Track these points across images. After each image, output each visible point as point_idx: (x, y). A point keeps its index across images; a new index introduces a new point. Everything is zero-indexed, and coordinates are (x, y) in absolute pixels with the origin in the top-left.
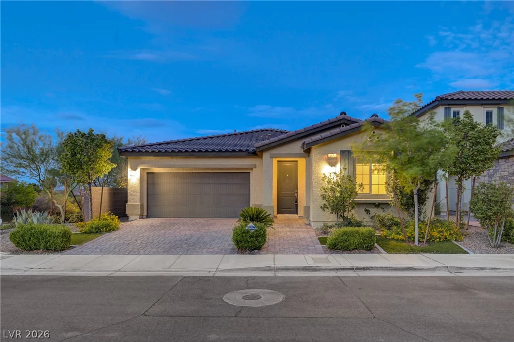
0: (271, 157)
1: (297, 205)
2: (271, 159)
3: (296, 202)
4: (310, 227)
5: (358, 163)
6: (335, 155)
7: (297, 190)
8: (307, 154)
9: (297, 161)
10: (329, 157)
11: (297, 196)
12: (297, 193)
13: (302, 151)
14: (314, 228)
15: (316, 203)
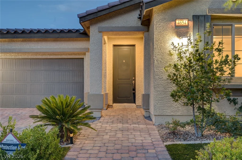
0: (100, 32)
1: (134, 94)
2: (100, 34)
3: (134, 90)
4: (151, 122)
5: (215, 35)
6: (185, 22)
7: (135, 77)
8: (146, 28)
9: (134, 46)
10: (177, 24)
11: (135, 83)
12: (135, 80)
13: (139, 24)
14: (157, 124)
15: (159, 89)
